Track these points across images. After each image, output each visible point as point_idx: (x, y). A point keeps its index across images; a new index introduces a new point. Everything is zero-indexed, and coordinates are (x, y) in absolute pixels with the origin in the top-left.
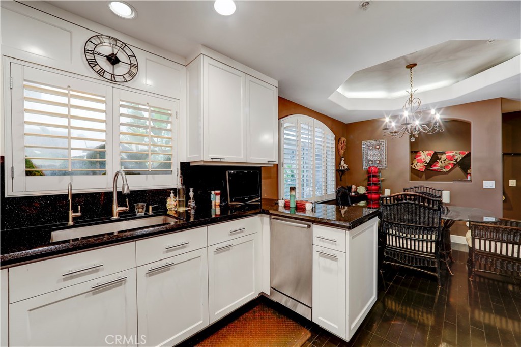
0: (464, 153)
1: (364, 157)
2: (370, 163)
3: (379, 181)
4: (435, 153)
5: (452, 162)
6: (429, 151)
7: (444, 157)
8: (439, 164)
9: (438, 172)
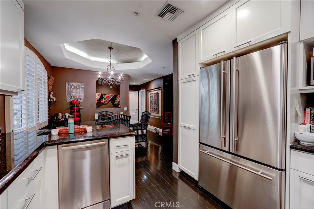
0: (113, 95)
1: (68, 93)
2: (72, 97)
3: (79, 109)
4: (102, 95)
5: (109, 99)
6: (99, 93)
7: (105, 96)
8: (104, 100)
9: (103, 104)
